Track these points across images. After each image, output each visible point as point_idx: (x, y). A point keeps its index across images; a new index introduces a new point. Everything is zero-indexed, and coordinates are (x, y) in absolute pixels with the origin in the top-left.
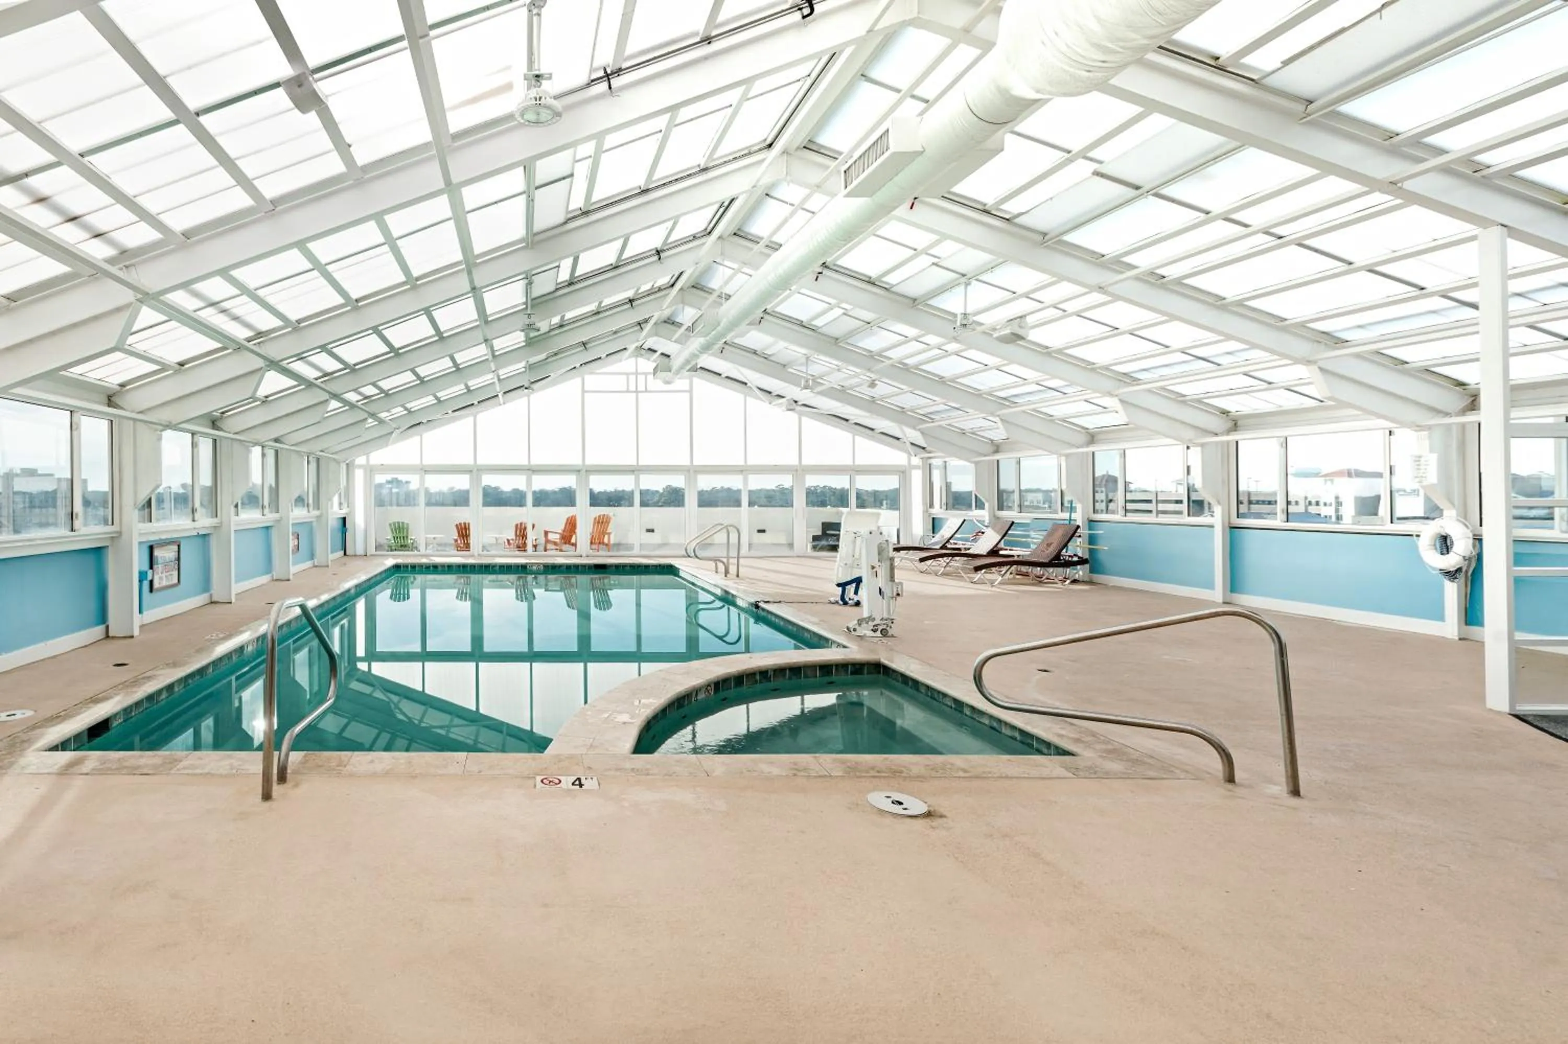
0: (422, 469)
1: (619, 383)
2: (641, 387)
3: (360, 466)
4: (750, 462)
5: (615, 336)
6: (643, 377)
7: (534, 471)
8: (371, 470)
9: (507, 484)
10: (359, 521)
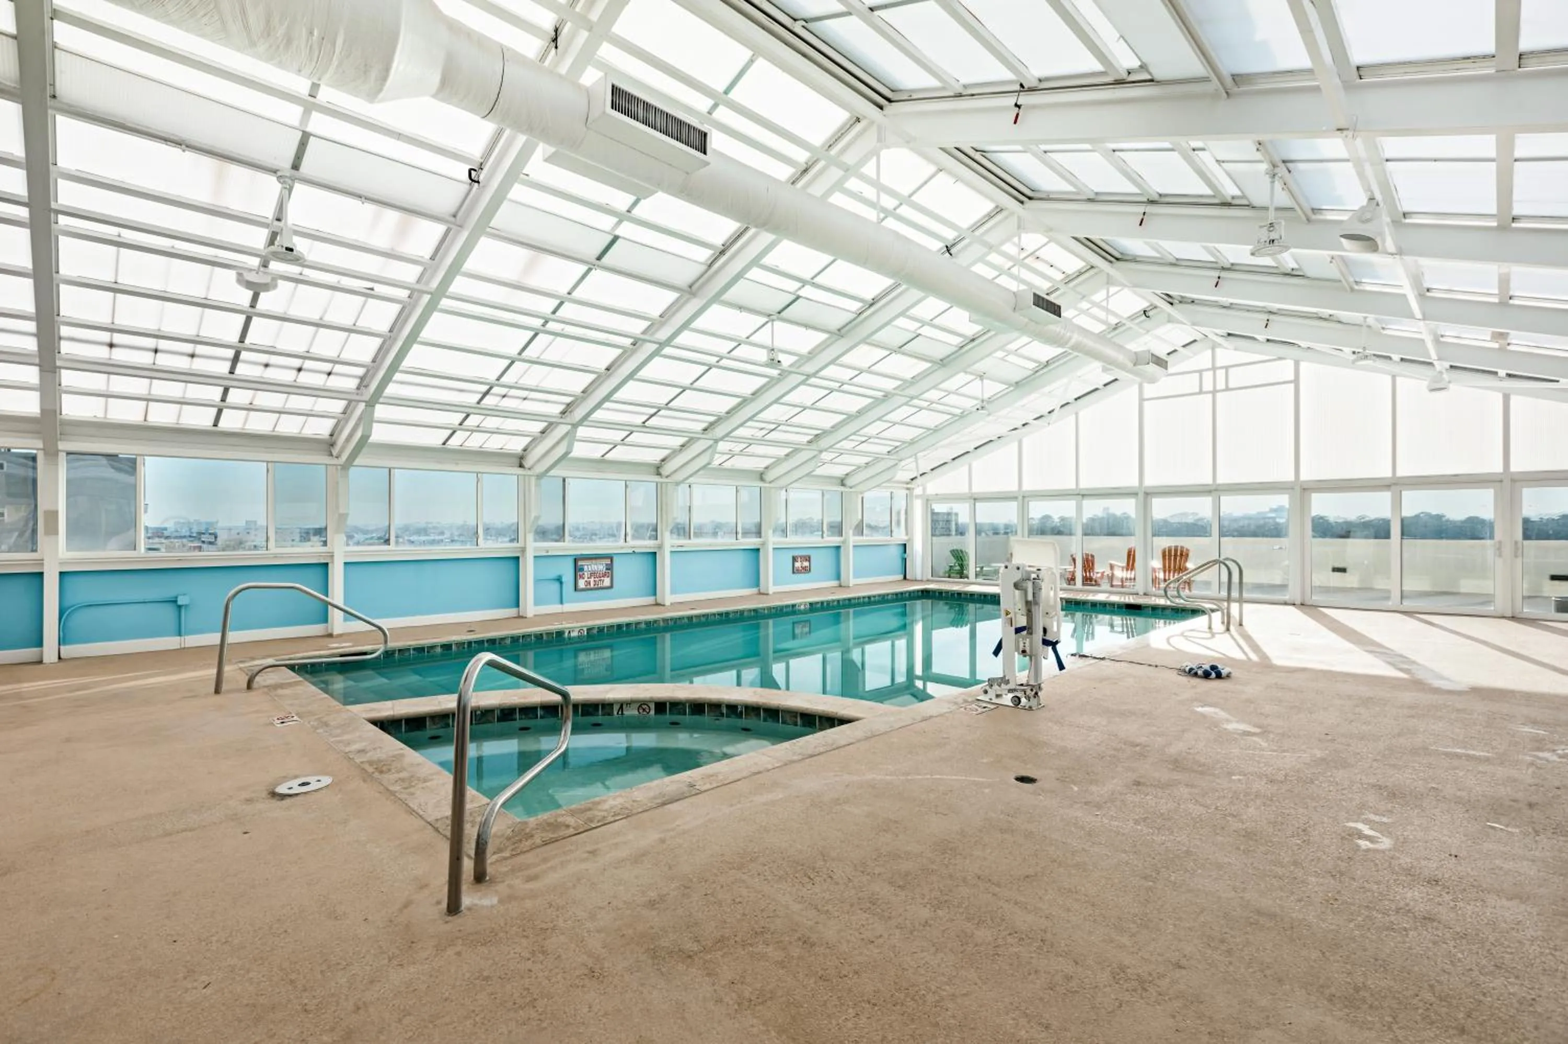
0: (970, 498)
1: (1191, 383)
2: (1221, 385)
3: (918, 497)
4: (1400, 473)
5: (1117, 332)
6: (1223, 371)
7: (1083, 495)
8: (928, 501)
9: (1059, 510)
10: (918, 547)
